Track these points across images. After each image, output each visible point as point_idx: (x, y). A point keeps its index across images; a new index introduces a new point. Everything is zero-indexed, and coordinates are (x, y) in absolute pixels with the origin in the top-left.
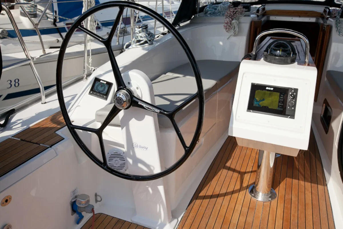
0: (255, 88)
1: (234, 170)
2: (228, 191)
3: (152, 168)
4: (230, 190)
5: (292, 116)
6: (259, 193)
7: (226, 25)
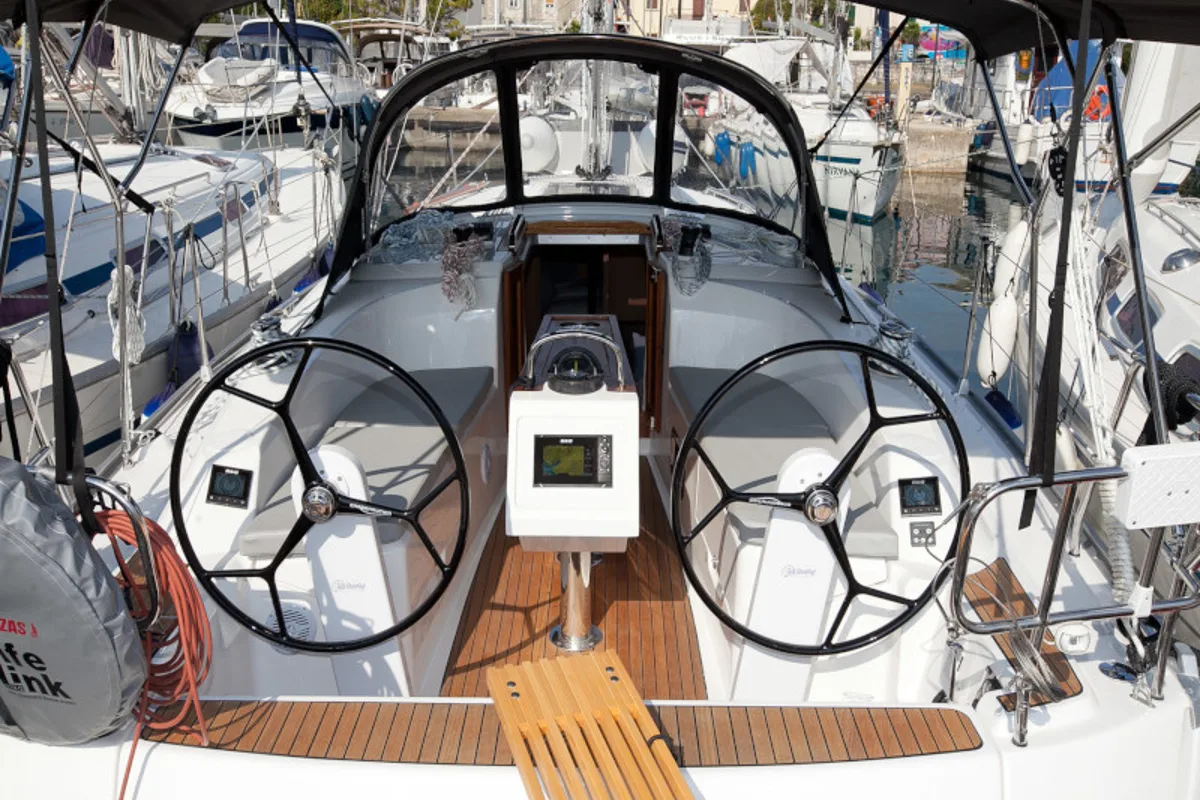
0: (543, 443)
1: (514, 609)
2: (511, 646)
3: (369, 623)
4: (515, 643)
5: (609, 483)
6: (569, 638)
7: (447, 287)
